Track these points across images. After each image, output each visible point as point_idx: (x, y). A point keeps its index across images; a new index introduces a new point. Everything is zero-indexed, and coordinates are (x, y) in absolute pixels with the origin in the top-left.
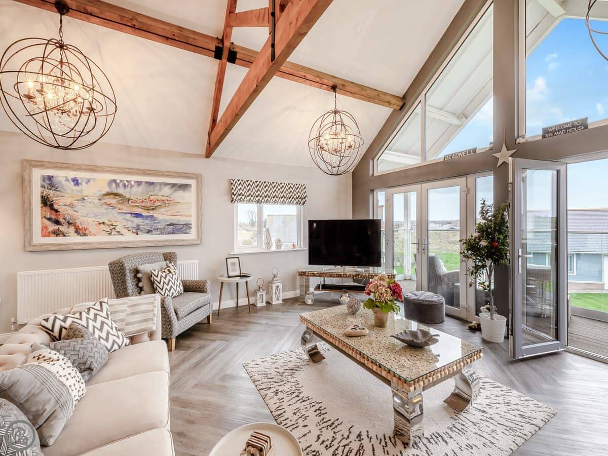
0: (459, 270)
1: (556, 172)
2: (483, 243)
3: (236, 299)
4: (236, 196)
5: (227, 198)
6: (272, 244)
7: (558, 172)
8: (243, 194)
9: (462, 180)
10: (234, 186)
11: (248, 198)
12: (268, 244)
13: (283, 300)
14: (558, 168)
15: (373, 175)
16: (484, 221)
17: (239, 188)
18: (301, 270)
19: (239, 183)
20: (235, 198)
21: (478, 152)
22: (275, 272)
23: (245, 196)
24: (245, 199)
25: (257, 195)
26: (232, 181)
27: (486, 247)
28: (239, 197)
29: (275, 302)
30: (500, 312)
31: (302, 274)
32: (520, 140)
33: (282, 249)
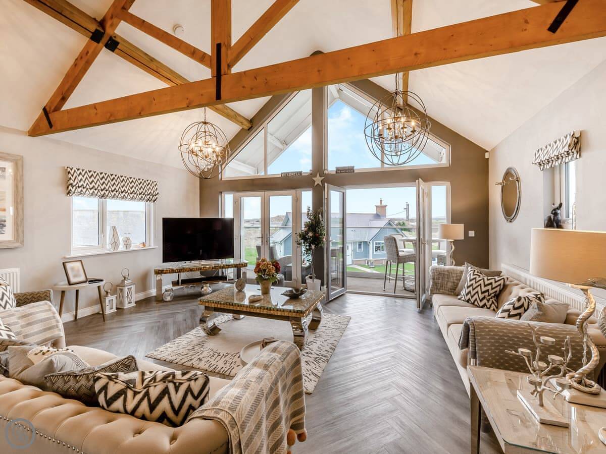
0: (291, 255)
1: (342, 193)
2: (310, 234)
3: (75, 312)
4: (74, 188)
5: (61, 190)
6: (120, 244)
7: (343, 194)
8: (85, 186)
9: (293, 192)
10: (72, 176)
11: (91, 191)
12: (115, 244)
13: (136, 302)
14: (343, 191)
15: (221, 179)
16: (309, 220)
17: (79, 179)
18: (157, 268)
19: (78, 172)
20: (73, 190)
21: (303, 175)
22: (125, 274)
23: (87, 189)
24: (87, 192)
25: (102, 188)
26: (69, 170)
27: (312, 237)
28: (79, 190)
29: (127, 306)
30: (317, 278)
31: (159, 272)
32: (325, 172)
33: (131, 249)
